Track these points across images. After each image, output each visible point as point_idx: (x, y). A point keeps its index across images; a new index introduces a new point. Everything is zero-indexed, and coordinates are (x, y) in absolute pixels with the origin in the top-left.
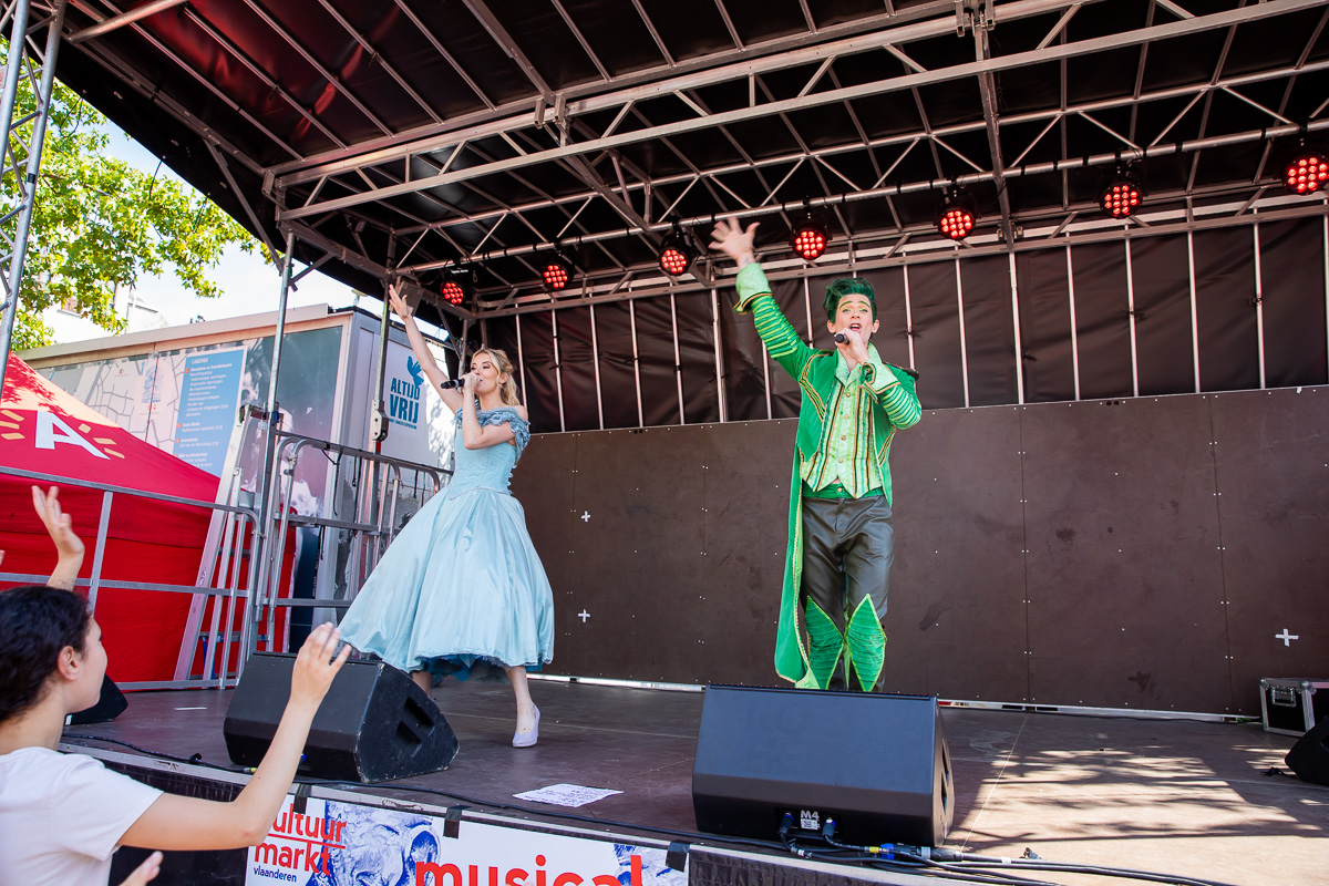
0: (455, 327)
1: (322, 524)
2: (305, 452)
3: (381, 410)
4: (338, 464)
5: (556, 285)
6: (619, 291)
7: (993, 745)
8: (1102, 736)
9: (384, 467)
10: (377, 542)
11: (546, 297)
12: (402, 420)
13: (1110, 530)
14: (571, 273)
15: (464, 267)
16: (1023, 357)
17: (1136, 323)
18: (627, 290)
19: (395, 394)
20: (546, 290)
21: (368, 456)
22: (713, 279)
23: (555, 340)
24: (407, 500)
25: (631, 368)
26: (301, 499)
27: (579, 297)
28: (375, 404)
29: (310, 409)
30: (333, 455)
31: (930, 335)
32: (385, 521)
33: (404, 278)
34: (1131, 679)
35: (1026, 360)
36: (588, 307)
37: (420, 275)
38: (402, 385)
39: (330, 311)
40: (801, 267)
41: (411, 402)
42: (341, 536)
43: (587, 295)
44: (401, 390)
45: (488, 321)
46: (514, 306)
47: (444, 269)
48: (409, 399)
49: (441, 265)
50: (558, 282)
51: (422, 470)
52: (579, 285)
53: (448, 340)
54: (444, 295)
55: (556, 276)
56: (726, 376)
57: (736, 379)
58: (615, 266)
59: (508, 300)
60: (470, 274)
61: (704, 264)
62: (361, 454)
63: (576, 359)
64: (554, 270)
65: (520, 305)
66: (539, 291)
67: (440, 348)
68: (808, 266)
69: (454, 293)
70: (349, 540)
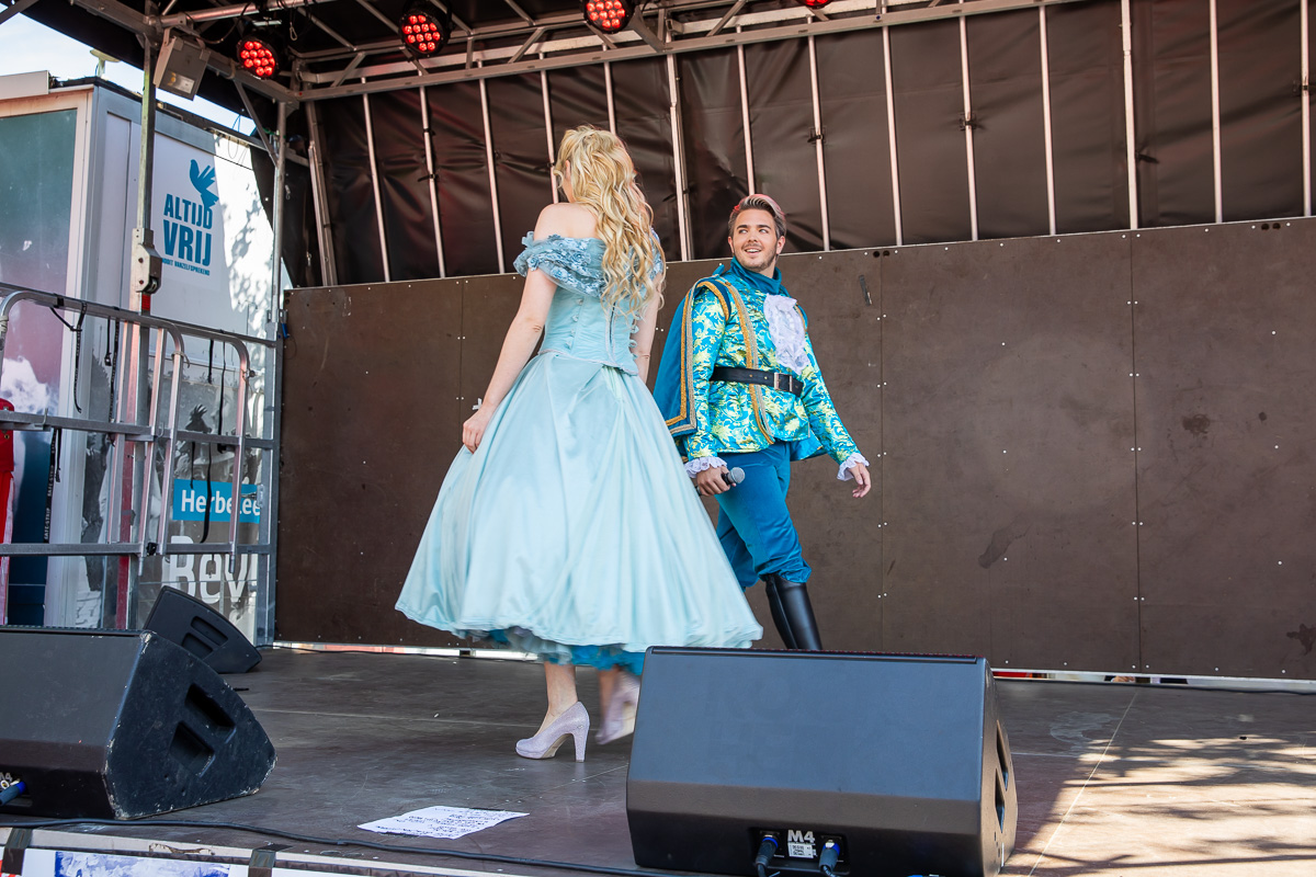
0: (266, 114)
1: (58, 427)
2: (23, 312)
3: (148, 243)
4: (79, 331)
5: (423, 47)
6: (523, 58)
7: (1083, 733)
8: (1245, 718)
9: (157, 336)
10: (150, 452)
11: (409, 66)
12: (185, 261)
13: (1262, 416)
14: (446, 27)
15: (273, 16)
16: (1138, 158)
17: (1311, 103)
18: (535, 56)
19: (172, 220)
20: (409, 55)
21: (131, 318)
22: (668, 40)
23: (426, 134)
24: (197, 386)
25: (543, 179)
26: (19, 386)
27: (461, 67)
28: (138, 235)
29: (27, 244)
30: (71, 316)
31: (998, 123)
32: (162, 419)
33: (176, 31)
34: (1291, 635)
35: (1142, 162)
36: (475, 83)
37: (204, 28)
38: (182, 205)
39: (54, 83)
40: (803, 20)
41: (199, 233)
42: (90, 444)
43: (475, 65)
44: (182, 214)
45: (320, 104)
46: (359, 81)
47: (242, 18)
48: (195, 228)
49: (235, 11)
50: (426, 42)
51: (219, 338)
52: (460, 47)
53: (256, 135)
54: (243, 61)
55: (423, 33)
56: (691, 191)
57: (706, 195)
58: (516, 18)
59: (350, 72)
60: (283, 28)
61: (656, 16)
62: (117, 315)
63: (460, 162)
64: (419, 24)
65: (369, 79)
66: (397, 57)
67: (242, 148)
68: (815, 19)
69: (258, 57)
70: (104, 450)
